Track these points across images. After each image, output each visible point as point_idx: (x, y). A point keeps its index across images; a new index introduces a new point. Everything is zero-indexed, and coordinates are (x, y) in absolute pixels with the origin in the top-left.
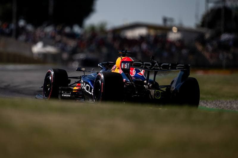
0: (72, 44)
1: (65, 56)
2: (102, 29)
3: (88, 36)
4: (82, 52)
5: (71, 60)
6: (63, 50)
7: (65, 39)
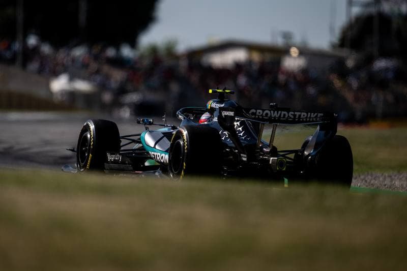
0: (118, 76)
1: (107, 97)
2: (170, 51)
3: (146, 62)
4: (136, 90)
5: (117, 104)
6: (103, 87)
7: (106, 68)
